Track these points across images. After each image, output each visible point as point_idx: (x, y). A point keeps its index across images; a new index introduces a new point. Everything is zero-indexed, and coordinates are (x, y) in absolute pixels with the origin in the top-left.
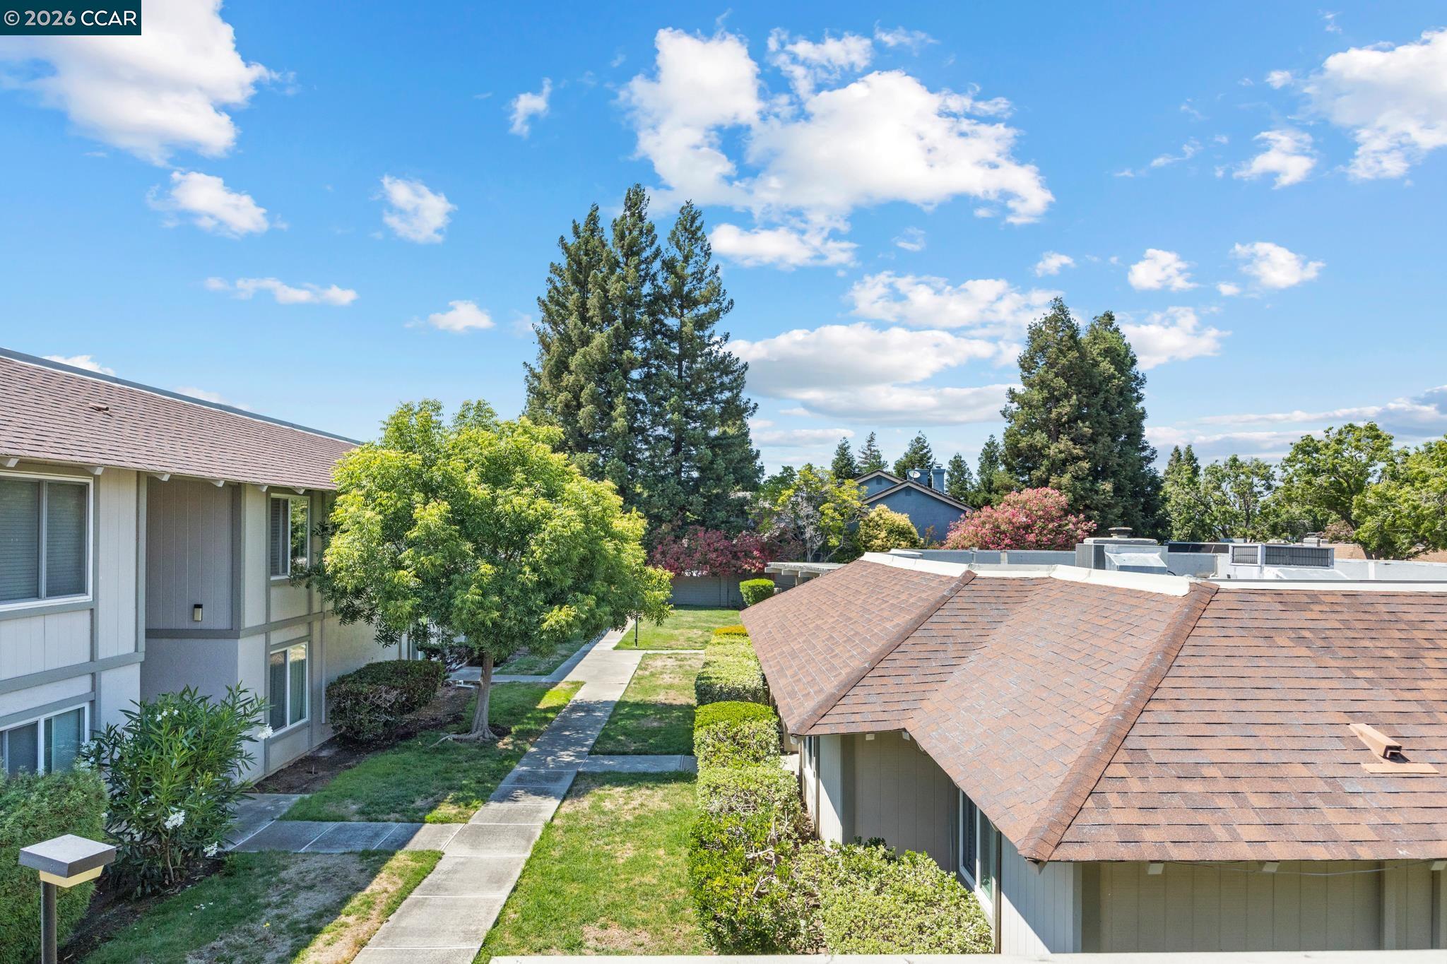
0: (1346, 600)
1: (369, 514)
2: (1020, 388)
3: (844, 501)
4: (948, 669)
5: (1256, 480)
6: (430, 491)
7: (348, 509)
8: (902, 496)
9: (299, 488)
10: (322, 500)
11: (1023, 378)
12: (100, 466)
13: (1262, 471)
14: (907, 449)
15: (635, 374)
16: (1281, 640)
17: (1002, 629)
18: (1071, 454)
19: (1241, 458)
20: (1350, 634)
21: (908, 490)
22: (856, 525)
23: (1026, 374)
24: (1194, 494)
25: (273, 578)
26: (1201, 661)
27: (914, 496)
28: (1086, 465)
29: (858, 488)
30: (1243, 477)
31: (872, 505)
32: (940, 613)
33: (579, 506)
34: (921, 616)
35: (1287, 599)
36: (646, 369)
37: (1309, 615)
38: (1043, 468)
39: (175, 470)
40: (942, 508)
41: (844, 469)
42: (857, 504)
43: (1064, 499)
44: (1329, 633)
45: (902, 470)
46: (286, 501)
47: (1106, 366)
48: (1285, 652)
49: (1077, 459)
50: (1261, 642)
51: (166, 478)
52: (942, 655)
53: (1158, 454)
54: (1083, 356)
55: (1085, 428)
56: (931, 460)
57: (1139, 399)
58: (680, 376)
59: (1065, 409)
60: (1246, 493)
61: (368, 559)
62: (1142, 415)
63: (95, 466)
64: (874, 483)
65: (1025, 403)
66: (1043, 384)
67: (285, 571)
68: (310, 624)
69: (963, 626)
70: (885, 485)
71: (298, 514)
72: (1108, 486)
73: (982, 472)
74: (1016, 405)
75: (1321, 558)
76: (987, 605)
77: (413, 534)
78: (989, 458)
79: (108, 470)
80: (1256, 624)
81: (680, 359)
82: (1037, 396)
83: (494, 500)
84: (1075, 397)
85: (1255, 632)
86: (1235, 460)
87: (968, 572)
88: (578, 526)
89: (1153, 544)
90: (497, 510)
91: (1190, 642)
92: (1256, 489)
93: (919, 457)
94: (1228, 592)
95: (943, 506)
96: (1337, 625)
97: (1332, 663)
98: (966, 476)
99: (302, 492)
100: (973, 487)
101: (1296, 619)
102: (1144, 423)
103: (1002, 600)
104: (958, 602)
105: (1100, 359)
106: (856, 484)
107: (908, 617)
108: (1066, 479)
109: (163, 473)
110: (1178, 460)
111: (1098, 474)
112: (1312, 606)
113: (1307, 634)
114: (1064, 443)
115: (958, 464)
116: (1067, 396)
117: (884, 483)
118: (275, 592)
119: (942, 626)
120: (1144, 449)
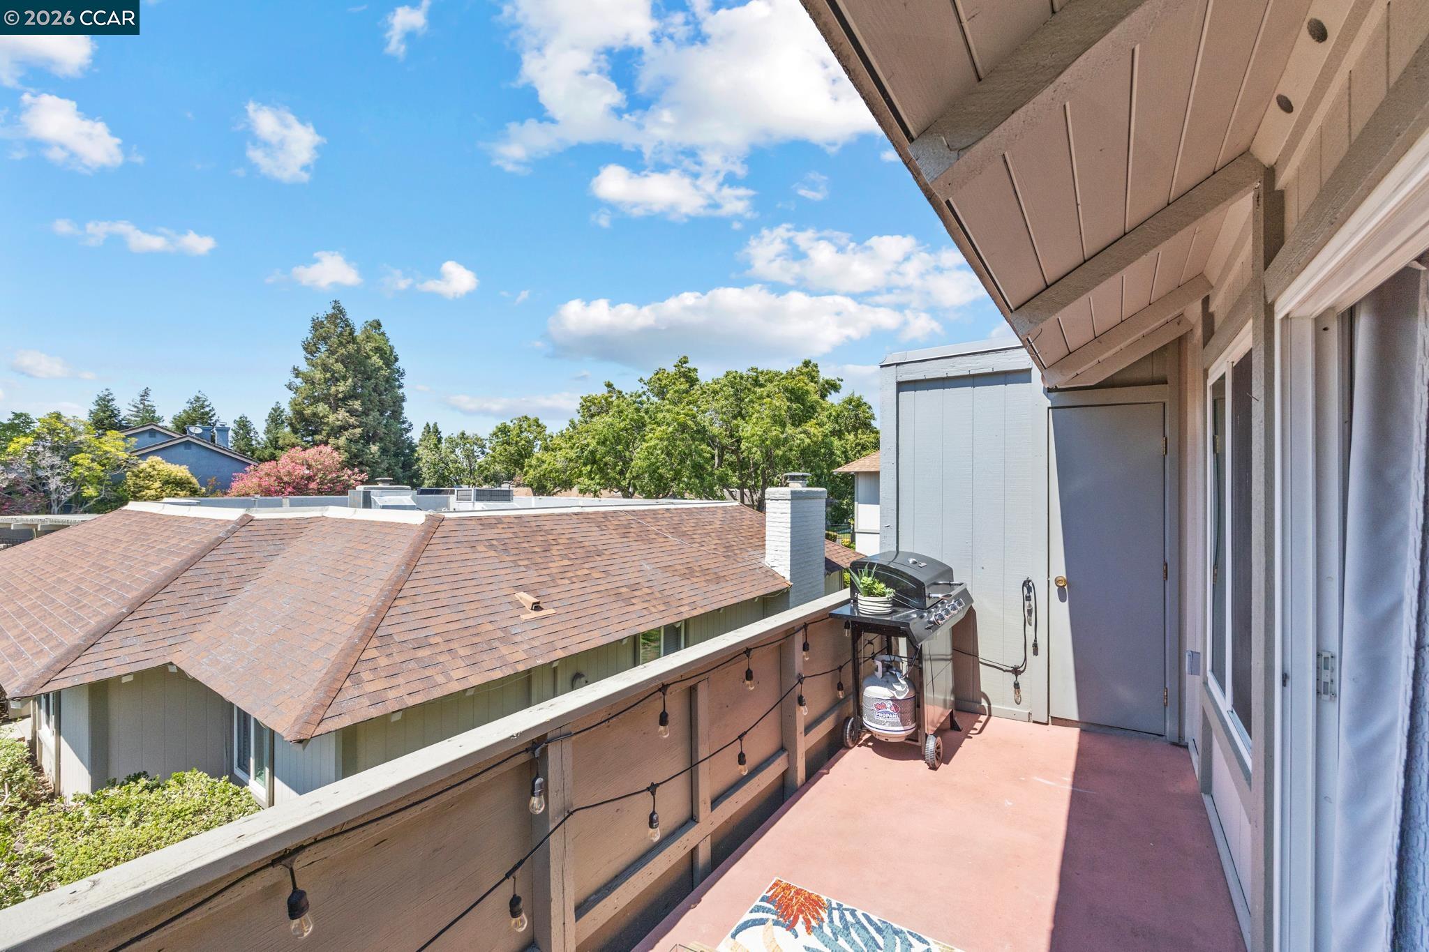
0: (516, 521)
2: (304, 367)
3: (106, 452)
4: (223, 601)
5: (476, 448)
8: (182, 449)
11: (307, 359)
13: (479, 442)
14: (187, 407)
16: (480, 548)
17: (279, 560)
18: (347, 422)
19: (467, 433)
20: (517, 540)
21: (188, 444)
22: (123, 476)
23: (309, 356)
24: (437, 455)
26: (431, 567)
27: (194, 450)
28: (358, 431)
29: (124, 439)
30: (468, 445)
31: (143, 457)
32: (214, 552)
34: (194, 557)
35: (485, 522)
37: (496, 531)
38: (324, 433)
40: (227, 462)
41: (105, 420)
42: (123, 455)
43: (344, 456)
44: (507, 541)
45: (182, 425)
47: (376, 360)
48: (482, 555)
49: (355, 427)
50: (469, 550)
52: (216, 589)
53: (413, 426)
54: (358, 351)
55: (357, 405)
56: (214, 419)
57: (400, 387)
59: (342, 387)
60: (470, 456)
62: (403, 399)
64: (147, 435)
65: (309, 380)
66: (325, 368)
69: (239, 562)
70: (159, 439)
72: (374, 448)
73: (268, 431)
74: (300, 380)
75: (507, 496)
76: (264, 543)
78: (275, 419)
80: (466, 539)
82: (318, 375)
84: (350, 380)
85: (466, 544)
86: (463, 434)
87: (246, 515)
89: (408, 489)
91: (424, 555)
92: (476, 454)
93: (199, 414)
94: (450, 519)
95: (228, 459)
96: (511, 536)
97: (508, 559)
98: (252, 434)
100: (259, 443)
101: (490, 534)
102: (404, 404)
103: (279, 537)
104: (234, 542)
105: (371, 353)
106: (123, 435)
107: (177, 559)
108: (342, 441)
110: (429, 432)
111: (368, 439)
112: (498, 525)
113: (494, 542)
114: (342, 414)
115: (243, 425)
116: (345, 378)
117: (158, 436)
119: (216, 564)
120: (404, 422)
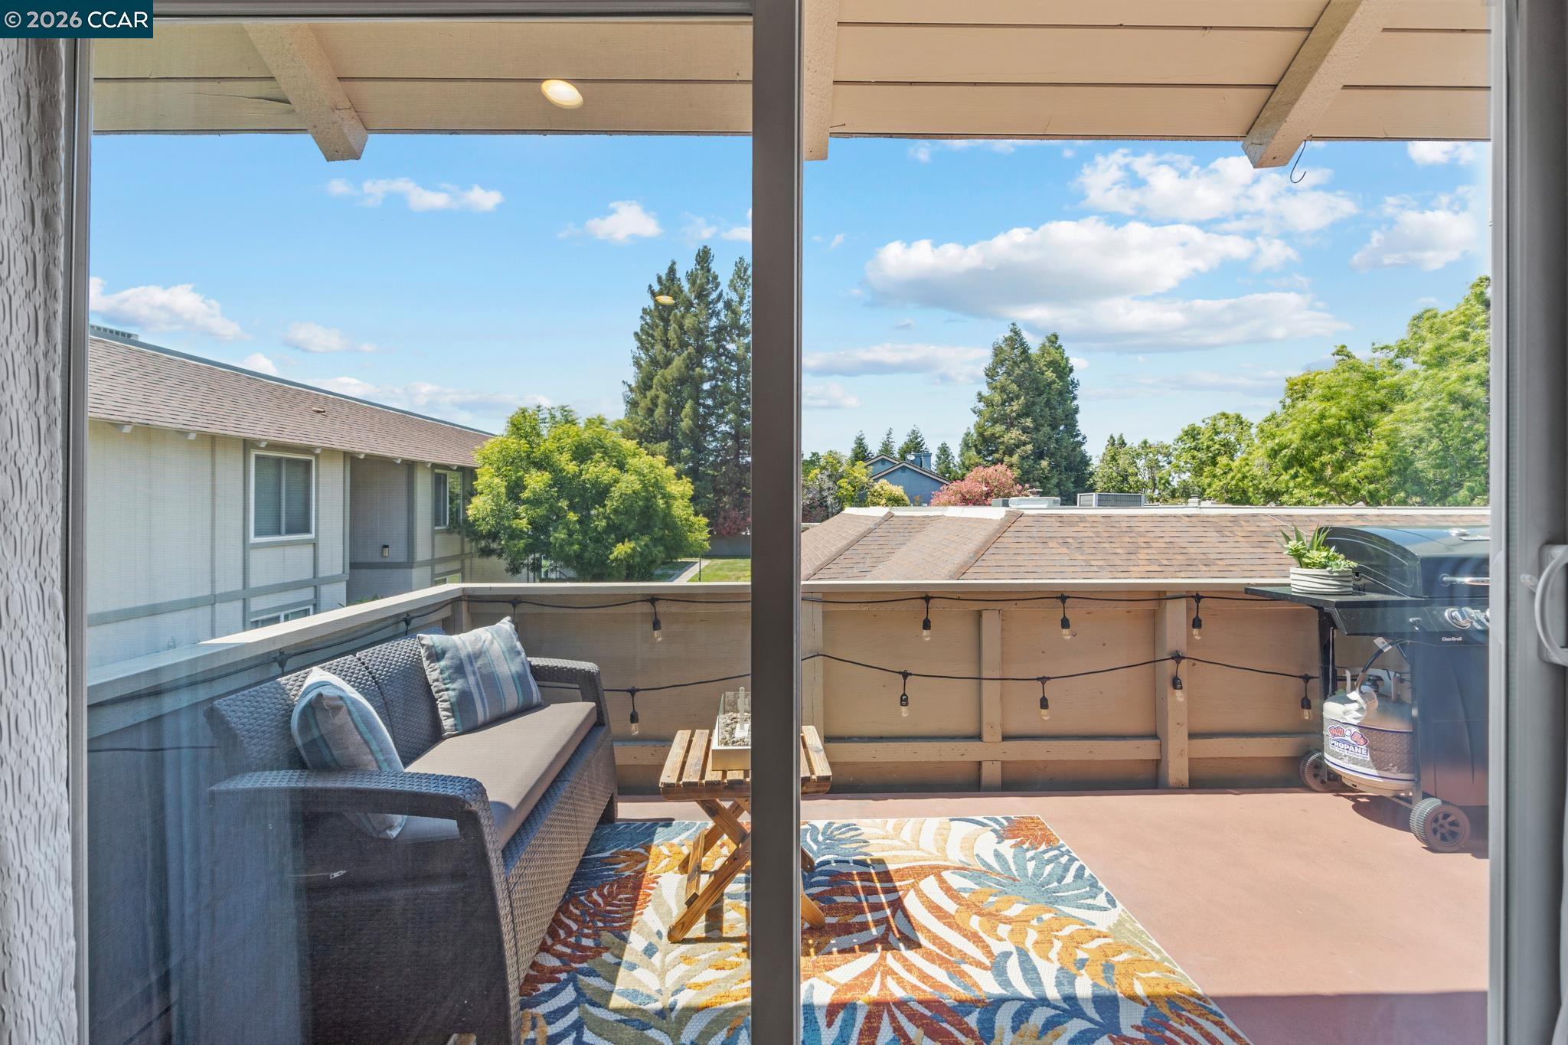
1: (497, 480)
2: (986, 392)
3: (856, 478)
5: (1160, 457)
6: (539, 465)
7: (485, 478)
8: (899, 473)
9: (454, 465)
10: (469, 473)
11: (988, 383)
12: (320, 447)
13: (1165, 450)
14: (907, 438)
15: (706, 386)
18: (1019, 440)
19: (1150, 441)
21: (904, 468)
22: (865, 495)
23: (990, 380)
24: (1115, 468)
25: (437, 528)
27: (908, 473)
28: (1029, 447)
29: (866, 467)
30: (1151, 455)
31: (876, 480)
33: (638, 473)
36: (714, 382)
38: (1001, 452)
39: (368, 451)
40: (928, 482)
41: (860, 454)
42: (865, 479)
43: (1017, 473)
46: (445, 475)
47: (1050, 375)
49: (1025, 444)
51: (362, 457)
53: (1087, 439)
54: (1031, 368)
55: (1029, 422)
56: (923, 447)
57: (1074, 398)
58: (738, 388)
59: (1016, 406)
60: (1154, 466)
61: (498, 513)
62: (1076, 411)
63: (315, 448)
64: (880, 464)
65: (989, 403)
66: (1003, 389)
67: (445, 523)
68: (463, 562)
70: (888, 466)
71: (454, 483)
72: (1047, 464)
73: (961, 454)
74: (982, 404)
77: (526, 495)
78: (967, 444)
79: (324, 449)
81: (738, 374)
82: (997, 398)
83: (581, 471)
84: (1023, 398)
86: (1145, 442)
88: (638, 486)
90: (583, 477)
92: (1161, 464)
93: (914, 444)
95: (929, 480)
98: (950, 458)
99: (455, 468)
100: (955, 466)
102: (1078, 416)
105: (1044, 368)
106: (865, 464)
108: (1015, 459)
109: (360, 453)
111: (1039, 455)
114: (1015, 433)
115: (944, 451)
116: (1018, 397)
117: (887, 463)
118: (438, 538)
120: (1077, 435)
